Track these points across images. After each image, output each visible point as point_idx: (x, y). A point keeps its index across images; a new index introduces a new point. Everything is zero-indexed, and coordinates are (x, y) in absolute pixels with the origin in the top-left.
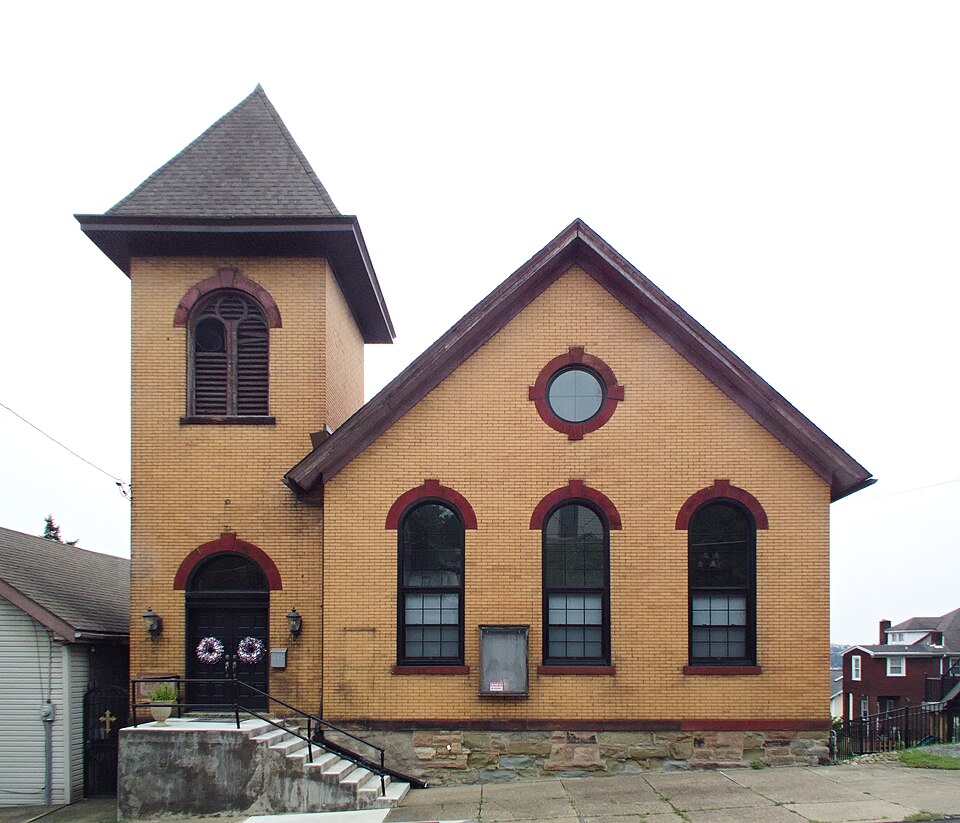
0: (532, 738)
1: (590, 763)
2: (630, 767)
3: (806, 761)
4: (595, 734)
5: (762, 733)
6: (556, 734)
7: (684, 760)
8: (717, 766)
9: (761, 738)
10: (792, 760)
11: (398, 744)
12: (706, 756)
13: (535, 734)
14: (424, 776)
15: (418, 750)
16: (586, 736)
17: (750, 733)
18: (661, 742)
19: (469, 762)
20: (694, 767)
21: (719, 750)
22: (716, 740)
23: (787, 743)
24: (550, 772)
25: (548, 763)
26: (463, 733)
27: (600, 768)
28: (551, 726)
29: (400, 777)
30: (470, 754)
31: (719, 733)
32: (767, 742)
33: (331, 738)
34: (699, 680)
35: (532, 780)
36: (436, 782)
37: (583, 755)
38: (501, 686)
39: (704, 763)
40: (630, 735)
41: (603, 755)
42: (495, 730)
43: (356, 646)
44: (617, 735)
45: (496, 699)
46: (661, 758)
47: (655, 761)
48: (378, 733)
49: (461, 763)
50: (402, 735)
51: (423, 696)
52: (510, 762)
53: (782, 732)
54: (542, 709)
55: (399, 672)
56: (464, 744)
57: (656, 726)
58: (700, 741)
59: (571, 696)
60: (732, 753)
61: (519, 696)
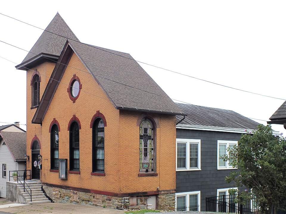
1: (76, 200)
2: (84, 202)
3: (114, 207)
4: (77, 192)
6: (71, 191)
7: (92, 202)
8: (97, 205)
9: (106, 197)
10: (111, 206)
11: (51, 190)
12: (95, 201)
13: (68, 190)
14: (54, 200)
15: (53, 192)
16: (75, 192)
17: (103, 196)
18: (88, 196)
19: (60, 197)
20: (93, 205)
21: (97, 200)
22: (97, 197)
23: (110, 200)
24: (71, 202)
25: (70, 199)
26: (59, 188)
27: (78, 202)
28: (70, 189)
29: (50, 199)
30: (60, 195)
31: (98, 195)
32: (106, 199)
33: (43, 187)
34: (94, 177)
35: (68, 203)
36: (55, 201)
37: (75, 198)
38: (63, 176)
39: (95, 204)
40: (83, 193)
41: (79, 198)
42: (63, 188)
43: (46, 164)
44: (81, 193)
45: (63, 180)
46: (89, 201)
47: (87, 202)
48: (48, 187)
49: (59, 197)
50: (52, 188)
51: (54, 178)
52: (66, 198)
53: (109, 196)
54: (69, 183)
55: (51, 171)
56: (59, 192)
57: (87, 191)
58: (94, 197)
59: (73, 180)
60: (99, 201)
61: (66, 179)
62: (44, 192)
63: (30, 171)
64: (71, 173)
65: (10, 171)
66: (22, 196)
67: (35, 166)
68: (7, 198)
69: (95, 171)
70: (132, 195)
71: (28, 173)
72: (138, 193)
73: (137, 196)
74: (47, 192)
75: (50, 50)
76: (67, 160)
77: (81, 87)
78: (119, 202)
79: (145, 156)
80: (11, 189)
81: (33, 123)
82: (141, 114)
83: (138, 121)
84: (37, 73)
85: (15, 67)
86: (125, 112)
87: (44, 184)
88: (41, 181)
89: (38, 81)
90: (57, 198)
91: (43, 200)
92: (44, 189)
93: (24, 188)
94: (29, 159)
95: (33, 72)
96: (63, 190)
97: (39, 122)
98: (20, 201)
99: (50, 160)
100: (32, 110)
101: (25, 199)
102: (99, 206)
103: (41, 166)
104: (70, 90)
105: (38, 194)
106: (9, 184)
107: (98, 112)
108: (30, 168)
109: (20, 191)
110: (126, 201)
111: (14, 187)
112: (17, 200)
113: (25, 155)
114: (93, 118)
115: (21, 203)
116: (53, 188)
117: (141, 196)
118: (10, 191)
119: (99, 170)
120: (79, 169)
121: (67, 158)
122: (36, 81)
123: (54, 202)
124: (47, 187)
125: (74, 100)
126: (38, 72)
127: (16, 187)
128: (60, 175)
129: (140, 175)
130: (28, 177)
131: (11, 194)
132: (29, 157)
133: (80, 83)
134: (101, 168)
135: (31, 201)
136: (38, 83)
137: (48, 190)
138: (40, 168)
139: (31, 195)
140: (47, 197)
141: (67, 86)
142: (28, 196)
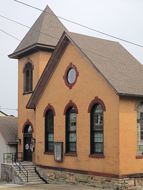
0: (64, 173)
1: (72, 182)
2: (81, 183)
3: (114, 188)
4: (74, 173)
5: (104, 177)
6: (67, 172)
7: (90, 183)
8: (96, 186)
9: (105, 179)
10: (111, 187)
11: (45, 172)
12: (93, 183)
13: (64, 172)
15: (47, 174)
16: (72, 173)
17: (102, 177)
18: (85, 177)
19: (55, 178)
20: (91, 186)
21: (96, 181)
22: (95, 178)
23: (110, 181)
24: (67, 183)
25: (66, 180)
26: (54, 170)
27: (75, 184)
28: (66, 170)
29: (44, 180)
30: (55, 176)
31: (96, 176)
32: (105, 180)
33: (37, 169)
34: (92, 159)
35: (64, 185)
36: (50, 182)
37: (72, 179)
38: (59, 158)
39: (93, 185)
40: (80, 175)
41: (75, 180)
42: (58, 170)
43: (40, 147)
44: (77, 174)
45: (58, 162)
46: (86, 182)
47: (85, 183)
48: (42, 169)
49: (53, 178)
50: (46, 170)
51: (48, 160)
52: (61, 179)
53: (109, 178)
54: (65, 165)
55: (45, 154)
56: (54, 173)
57: (84, 173)
58: (92, 178)
59: (70, 162)
60: (98, 183)
61: (61, 161)
62: (38, 173)
63: (22, 153)
64: (67, 156)
65: (4, 154)
66: (18, 177)
67: (27, 148)
68: (2, 179)
69: (93, 154)
70: (130, 176)
71: (20, 155)
72: (136, 174)
73: (135, 178)
74: (41, 174)
75: (43, 40)
76: (62, 143)
77: (77, 75)
78: (119, 183)
79: (141, 139)
80: (7, 171)
81: (27, 108)
82: (138, 99)
83: (135, 106)
84: (29, 62)
85: (8, 56)
86: (124, 97)
87: (38, 165)
88: (33, 163)
89: (30, 69)
90: (51, 180)
91: (38, 181)
92: (37, 171)
93: (20, 170)
94: (20, 142)
95: (25, 61)
96: (58, 171)
97: (33, 107)
98: (16, 182)
99: (44, 143)
100: (25, 95)
101: (22, 180)
102: (97, 187)
103: (34, 148)
104: (66, 77)
105: (32, 176)
106: (4, 166)
107: (96, 98)
108: (22, 151)
109: (16, 173)
110: (126, 182)
111: (10, 169)
112: (13, 181)
113: (17, 139)
114: (91, 104)
115: (17, 183)
116: (48, 170)
117: (138, 177)
118: (5, 172)
119: (97, 153)
120: (76, 151)
121: (63, 141)
122: (28, 69)
123: (48, 183)
124: (40, 169)
125: (70, 86)
126: (31, 60)
127: (12, 168)
128: (55, 157)
129: (137, 157)
130: (19, 160)
131: (7, 174)
132: (20, 140)
133: (76, 71)
134: (100, 151)
135: (28, 182)
136: (30, 70)
137: (42, 172)
138: (32, 151)
139: (27, 177)
140: (41, 178)
141: (63, 74)
142: (24, 177)
